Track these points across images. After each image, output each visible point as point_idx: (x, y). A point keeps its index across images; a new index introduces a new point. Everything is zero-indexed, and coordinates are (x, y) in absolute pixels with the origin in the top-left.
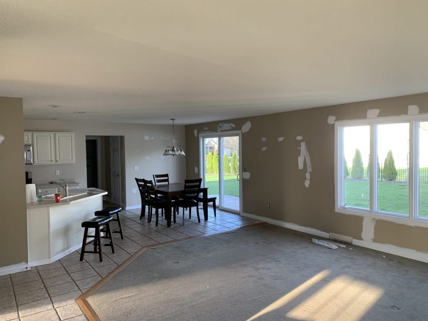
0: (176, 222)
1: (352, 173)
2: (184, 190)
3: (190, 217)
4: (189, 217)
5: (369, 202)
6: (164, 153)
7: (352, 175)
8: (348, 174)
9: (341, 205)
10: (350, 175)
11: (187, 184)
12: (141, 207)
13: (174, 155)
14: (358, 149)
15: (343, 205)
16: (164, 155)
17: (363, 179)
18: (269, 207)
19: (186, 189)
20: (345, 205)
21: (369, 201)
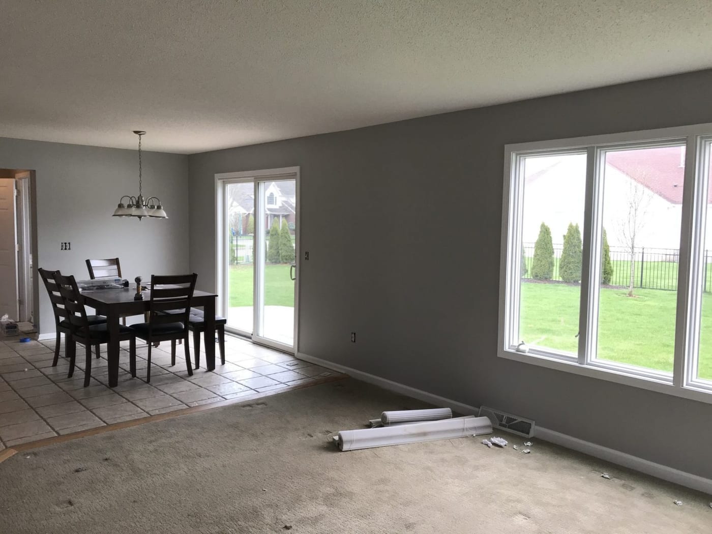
0: (137, 375)
1: (533, 268)
2: (149, 299)
3: (173, 363)
4: (171, 363)
5: (578, 337)
6: (115, 212)
7: (532, 273)
8: (526, 271)
9: (511, 344)
10: (529, 272)
11: (158, 287)
12: (56, 337)
13: (140, 217)
14: (546, 224)
15: (516, 344)
16: (114, 215)
17: (551, 279)
18: (355, 341)
19: (155, 299)
20: (520, 345)
21: (576, 336)
